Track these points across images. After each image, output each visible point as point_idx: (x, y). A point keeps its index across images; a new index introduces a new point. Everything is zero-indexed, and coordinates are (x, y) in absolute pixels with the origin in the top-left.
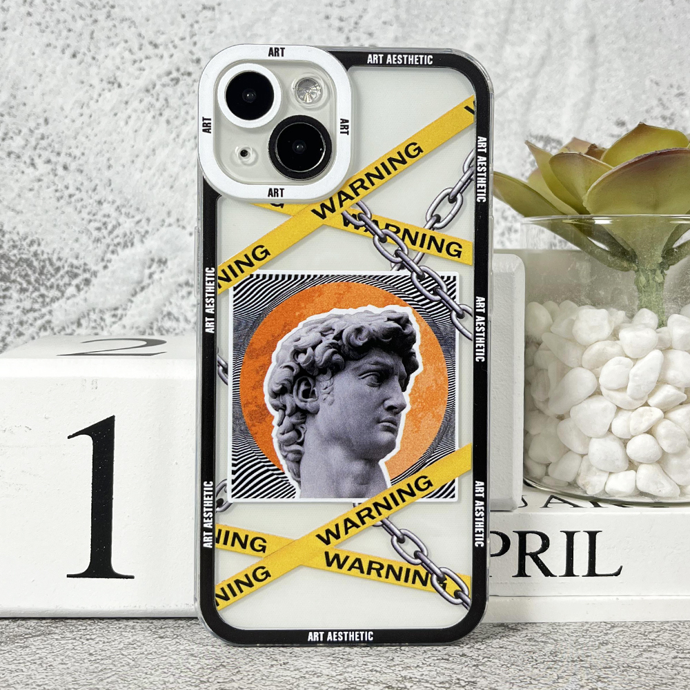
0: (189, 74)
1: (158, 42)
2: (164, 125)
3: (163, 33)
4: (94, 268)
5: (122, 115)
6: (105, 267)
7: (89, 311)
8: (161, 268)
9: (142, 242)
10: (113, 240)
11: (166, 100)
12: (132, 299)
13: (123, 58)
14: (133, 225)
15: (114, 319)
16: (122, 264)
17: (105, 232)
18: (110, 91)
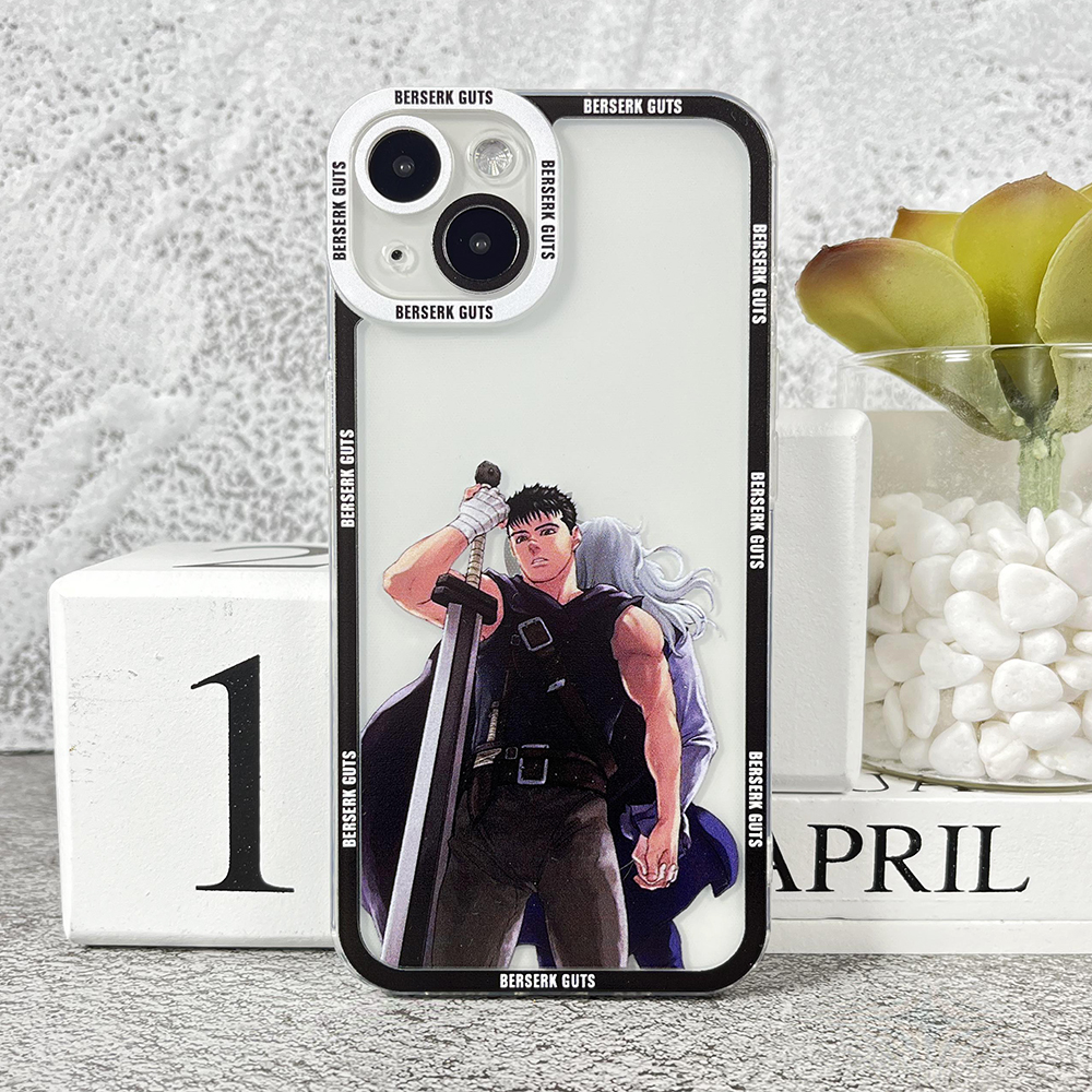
0: (141, 139)
1: (89, 84)
2: (107, 222)
3: (95, 71)
4: (19, 445)
5: (42, 208)
6: (35, 444)
7: (17, 508)
8: (117, 445)
9: (85, 406)
10: (42, 402)
11: (107, 181)
12: (78, 491)
13: (35, 112)
14: (70, 379)
15: (52, 521)
16: (58, 440)
17: (30, 391)
18: (20, 167)
